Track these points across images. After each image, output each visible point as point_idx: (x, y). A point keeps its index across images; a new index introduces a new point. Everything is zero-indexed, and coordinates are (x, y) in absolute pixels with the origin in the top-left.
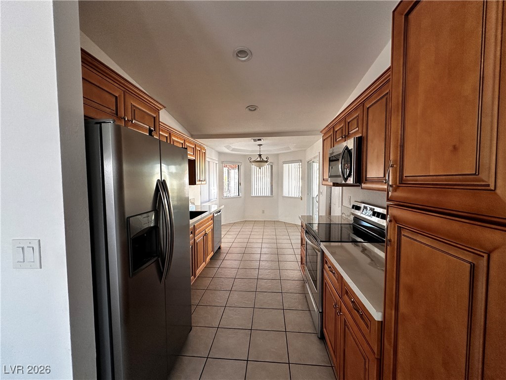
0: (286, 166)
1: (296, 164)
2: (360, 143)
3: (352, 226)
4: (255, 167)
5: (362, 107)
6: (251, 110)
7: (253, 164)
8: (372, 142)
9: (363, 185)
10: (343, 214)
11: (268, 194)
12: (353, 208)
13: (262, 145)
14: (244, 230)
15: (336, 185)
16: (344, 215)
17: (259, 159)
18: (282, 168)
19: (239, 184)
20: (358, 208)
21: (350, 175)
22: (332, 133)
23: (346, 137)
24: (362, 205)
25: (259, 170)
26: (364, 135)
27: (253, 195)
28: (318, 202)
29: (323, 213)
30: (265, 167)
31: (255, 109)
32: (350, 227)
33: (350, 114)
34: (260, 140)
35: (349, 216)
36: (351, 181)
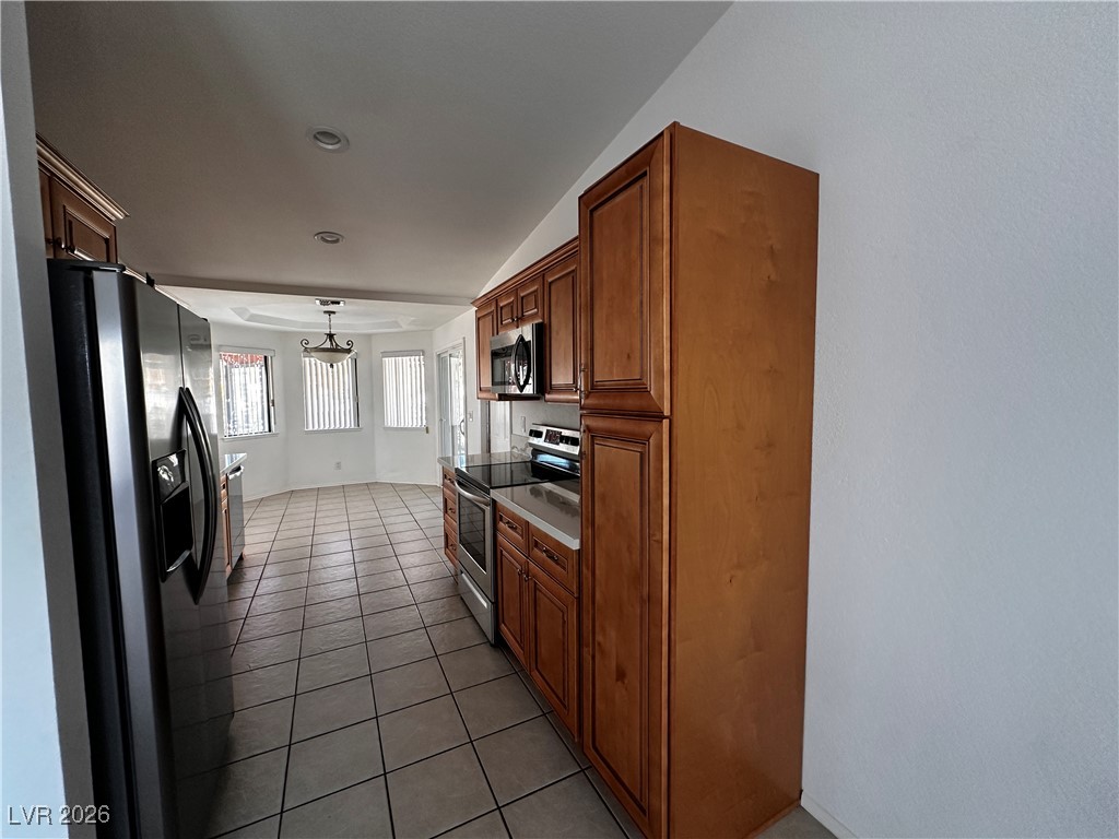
0: (389, 362)
1: (413, 358)
2: (541, 331)
3: (529, 464)
4: (319, 362)
5: (541, 278)
6: (327, 241)
7: (313, 354)
8: (558, 333)
9: (547, 396)
10: (513, 448)
11: (350, 423)
12: (531, 435)
13: (334, 313)
14: (295, 511)
15: (503, 397)
16: (515, 450)
17: (328, 345)
18: (381, 366)
19: (270, 403)
20: (538, 434)
21: (526, 382)
22: (493, 308)
23: (519, 321)
24: (544, 430)
25: (330, 369)
26: (546, 321)
27: (311, 428)
28: (465, 434)
29: (476, 449)
30: (345, 362)
31: (337, 241)
32: (527, 467)
33: (523, 285)
34: (339, 303)
35: (524, 450)
36: (529, 390)
